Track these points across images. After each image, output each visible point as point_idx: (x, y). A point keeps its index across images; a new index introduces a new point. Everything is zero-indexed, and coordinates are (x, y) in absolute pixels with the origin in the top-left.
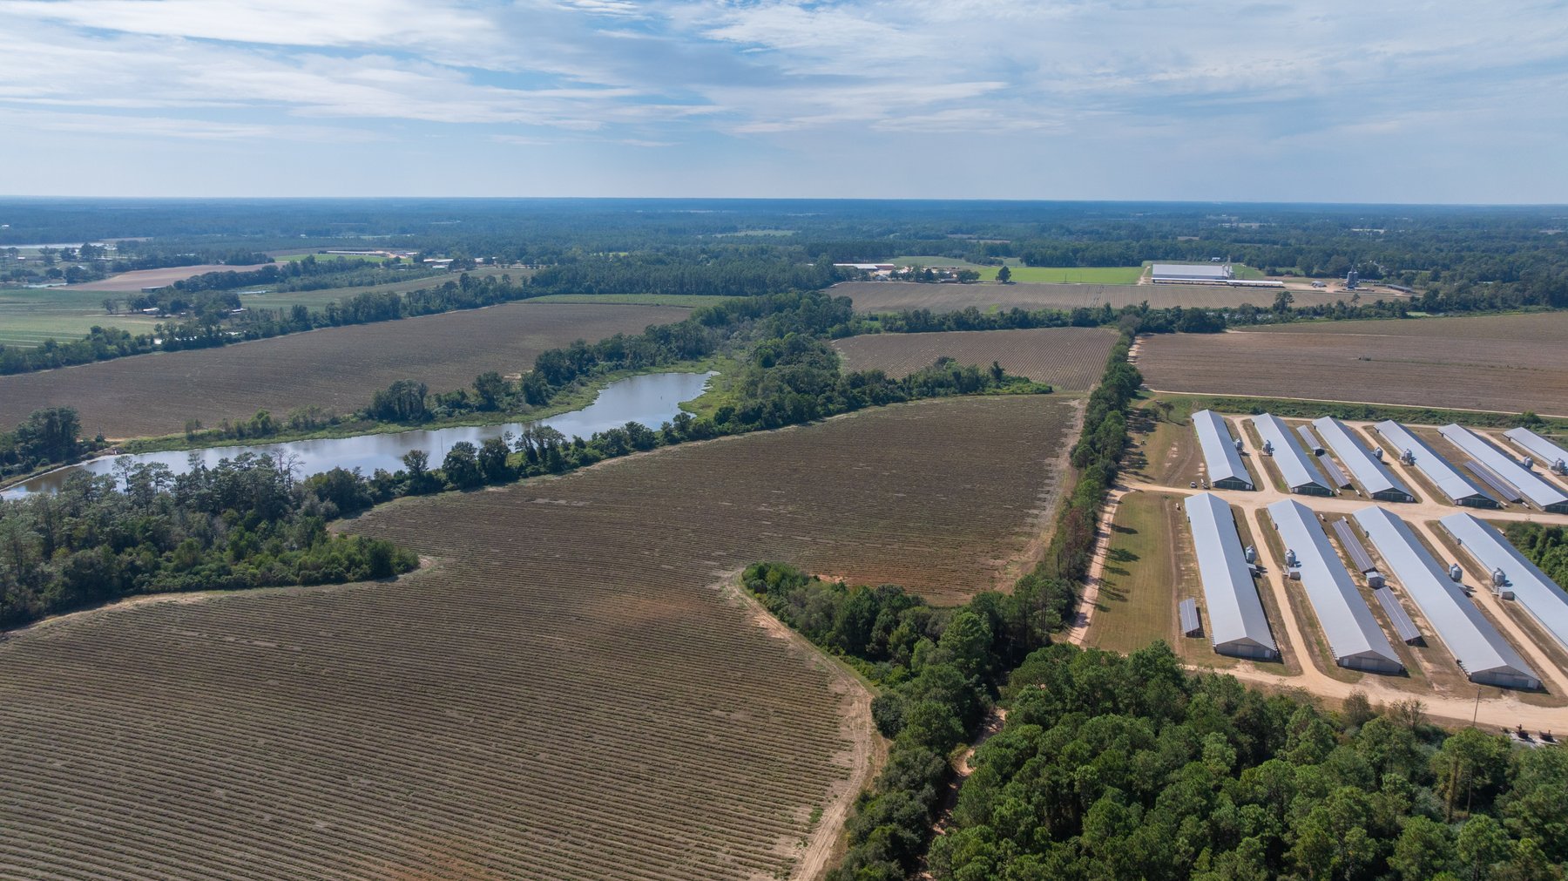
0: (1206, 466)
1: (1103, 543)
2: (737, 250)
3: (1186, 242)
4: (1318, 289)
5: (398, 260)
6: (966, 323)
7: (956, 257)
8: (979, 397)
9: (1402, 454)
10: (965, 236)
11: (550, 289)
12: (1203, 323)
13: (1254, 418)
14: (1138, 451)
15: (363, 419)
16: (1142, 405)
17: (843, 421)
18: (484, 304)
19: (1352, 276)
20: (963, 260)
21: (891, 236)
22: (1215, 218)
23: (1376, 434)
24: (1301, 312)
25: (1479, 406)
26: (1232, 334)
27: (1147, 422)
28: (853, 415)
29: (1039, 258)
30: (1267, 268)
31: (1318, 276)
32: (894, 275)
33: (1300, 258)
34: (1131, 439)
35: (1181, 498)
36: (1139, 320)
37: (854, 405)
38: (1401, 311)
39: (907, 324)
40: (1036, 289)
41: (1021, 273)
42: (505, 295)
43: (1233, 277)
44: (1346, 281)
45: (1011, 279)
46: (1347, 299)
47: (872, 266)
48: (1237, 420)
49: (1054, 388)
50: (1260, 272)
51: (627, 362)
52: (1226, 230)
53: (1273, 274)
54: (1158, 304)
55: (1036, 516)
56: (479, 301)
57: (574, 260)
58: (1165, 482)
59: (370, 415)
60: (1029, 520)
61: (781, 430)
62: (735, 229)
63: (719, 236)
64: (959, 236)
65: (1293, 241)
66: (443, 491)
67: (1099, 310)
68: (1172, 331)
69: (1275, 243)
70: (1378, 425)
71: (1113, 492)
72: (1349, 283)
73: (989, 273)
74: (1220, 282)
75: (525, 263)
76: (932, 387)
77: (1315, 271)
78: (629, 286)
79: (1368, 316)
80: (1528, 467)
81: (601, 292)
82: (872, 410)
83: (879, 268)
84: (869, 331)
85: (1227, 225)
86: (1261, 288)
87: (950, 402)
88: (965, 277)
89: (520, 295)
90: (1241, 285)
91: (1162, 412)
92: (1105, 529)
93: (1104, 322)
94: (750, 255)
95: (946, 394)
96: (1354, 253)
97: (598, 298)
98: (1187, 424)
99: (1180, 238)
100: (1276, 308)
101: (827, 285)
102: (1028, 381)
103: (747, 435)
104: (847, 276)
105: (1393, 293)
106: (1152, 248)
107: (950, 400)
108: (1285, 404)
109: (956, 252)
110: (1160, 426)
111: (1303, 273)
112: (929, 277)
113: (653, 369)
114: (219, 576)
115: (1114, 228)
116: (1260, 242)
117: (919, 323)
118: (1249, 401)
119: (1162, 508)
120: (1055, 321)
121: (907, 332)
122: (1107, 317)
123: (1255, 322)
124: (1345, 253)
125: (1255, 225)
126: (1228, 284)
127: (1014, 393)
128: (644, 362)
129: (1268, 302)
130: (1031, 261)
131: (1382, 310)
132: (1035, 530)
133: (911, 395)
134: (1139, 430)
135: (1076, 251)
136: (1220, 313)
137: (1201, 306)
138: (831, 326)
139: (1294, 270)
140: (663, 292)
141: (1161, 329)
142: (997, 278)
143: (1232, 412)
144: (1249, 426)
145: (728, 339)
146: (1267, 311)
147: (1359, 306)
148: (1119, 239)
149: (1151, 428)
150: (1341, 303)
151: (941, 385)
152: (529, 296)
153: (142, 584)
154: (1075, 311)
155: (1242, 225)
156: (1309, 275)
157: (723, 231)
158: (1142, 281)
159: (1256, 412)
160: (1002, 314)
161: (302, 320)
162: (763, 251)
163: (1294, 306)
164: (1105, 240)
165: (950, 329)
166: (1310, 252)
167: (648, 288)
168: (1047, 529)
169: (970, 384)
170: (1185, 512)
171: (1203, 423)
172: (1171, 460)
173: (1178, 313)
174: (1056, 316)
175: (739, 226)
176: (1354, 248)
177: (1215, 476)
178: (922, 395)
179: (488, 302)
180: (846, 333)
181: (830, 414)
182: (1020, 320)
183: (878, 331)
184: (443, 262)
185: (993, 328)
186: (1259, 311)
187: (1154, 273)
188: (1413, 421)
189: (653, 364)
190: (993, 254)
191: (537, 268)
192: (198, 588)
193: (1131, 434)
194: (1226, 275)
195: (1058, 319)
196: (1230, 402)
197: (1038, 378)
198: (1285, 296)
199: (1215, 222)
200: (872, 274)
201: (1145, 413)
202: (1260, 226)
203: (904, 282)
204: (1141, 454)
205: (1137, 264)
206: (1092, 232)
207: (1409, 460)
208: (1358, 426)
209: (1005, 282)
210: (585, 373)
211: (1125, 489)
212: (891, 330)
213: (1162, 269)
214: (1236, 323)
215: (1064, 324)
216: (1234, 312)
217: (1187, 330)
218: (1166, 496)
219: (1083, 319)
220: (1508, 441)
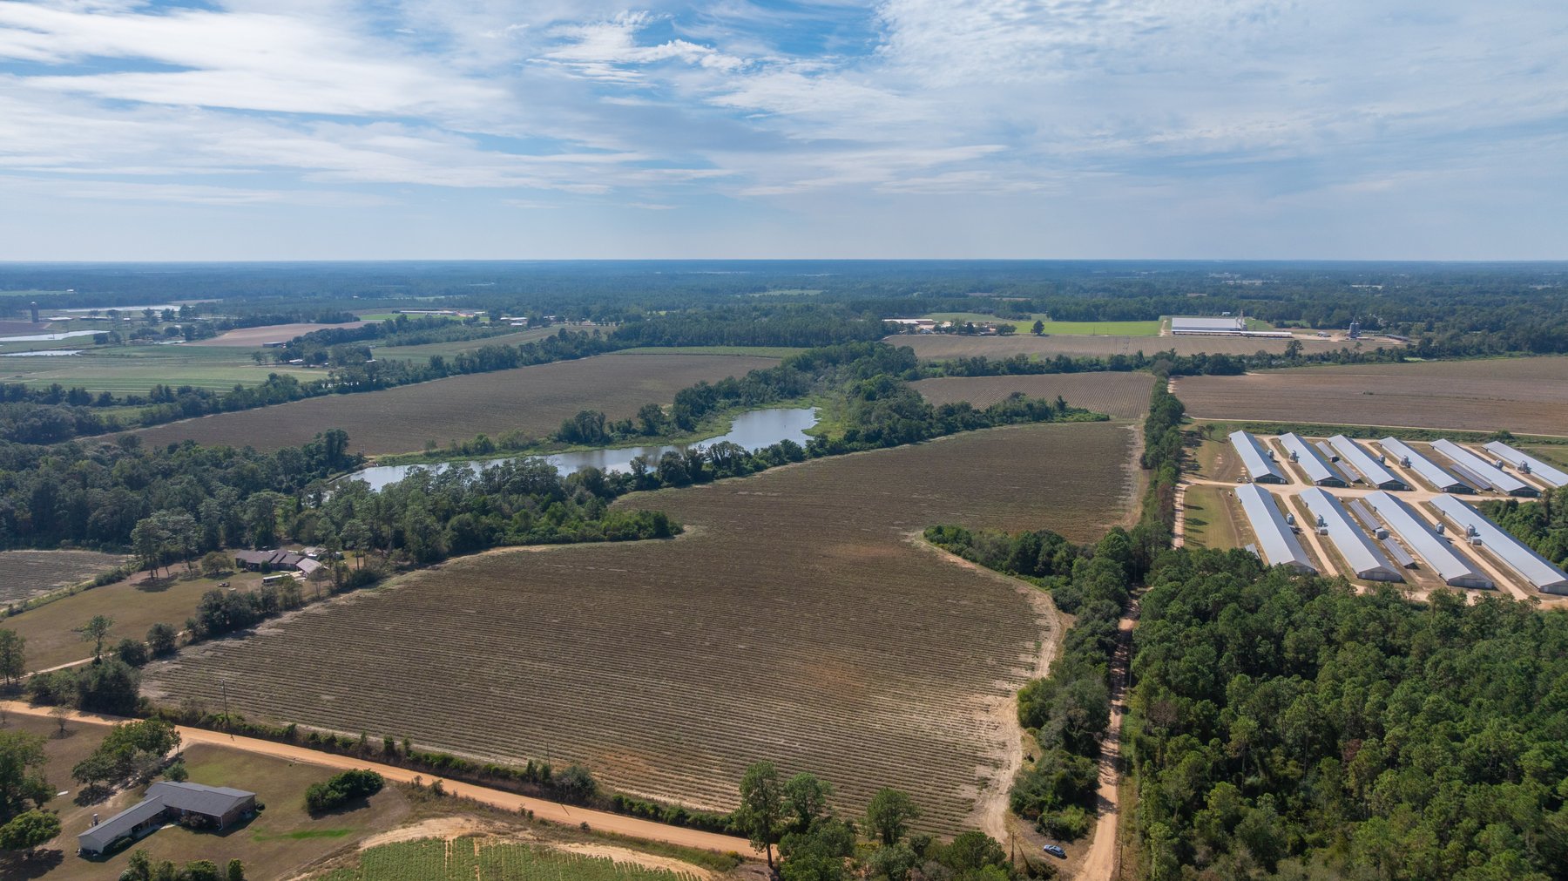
0: (1246, 469)
1: (1179, 515)
2: (784, 308)
3: (1197, 298)
4: (1323, 338)
5: (476, 318)
6: (1017, 367)
7: (984, 313)
8: (1050, 424)
9: (1400, 460)
10: (985, 294)
11: (634, 343)
12: (1225, 366)
13: (1279, 437)
14: (1192, 459)
15: (555, 441)
16: (1187, 428)
17: (945, 442)
18: (583, 356)
19: (1354, 327)
20: (992, 316)
21: (915, 294)
22: (1217, 276)
23: (1379, 448)
24: (1310, 358)
25: (1464, 427)
26: (1251, 376)
27: (1194, 439)
28: (951, 437)
29: (1064, 314)
30: (1275, 321)
31: (1323, 327)
32: (937, 329)
33: (1304, 312)
34: (1184, 452)
35: (1232, 489)
36: (1171, 364)
37: (950, 430)
38: (1399, 356)
39: (967, 369)
40: (1068, 340)
41: (1051, 326)
42: (596, 348)
43: (1245, 329)
44: (1349, 332)
45: (1044, 332)
46: (1351, 346)
47: (913, 321)
48: (1267, 439)
49: (1111, 417)
50: (1270, 325)
51: (742, 400)
52: (1230, 287)
53: (1282, 326)
54: (1185, 352)
55: (1125, 500)
56: (579, 352)
57: (639, 318)
58: (1217, 479)
59: (560, 439)
60: (1120, 502)
61: (898, 447)
62: (764, 289)
63: (757, 295)
64: (978, 294)
65: (1296, 297)
66: (661, 488)
67: (1132, 357)
68: (1199, 374)
69: (1280, 298)
70: (1380, 441)
71: (1179, 485)
72: (1352, 334)
73: (1024, 327)
74: (1235, 333)
75: (593, 321)
76: (1010, 416)
77: (1320, 323)
78: (704, 340)
79: (1370, 361)
80: (1500, 468)
81: (680, 345)
82: (964, 433)
83: (920, 323)
84: (934, 375)
85: (1231, 282)
86: (1273, 338)
87: (1027, 427)
88: (1003, 331)
89: (610, 348)
90: (1253, 336)
91: (1206, 433)
92: (1178, 506)
93: (1138, 367)
94: (797, 312)
95: (1022, 422)
96: (1355, 307)
97: (682, 350)
98: (1226, 441)
99: (1189, 295)
100: (1287, 354)
101: (879, 337)
102: (1087, 412)
103: (872, 451)
104: (896, 330)
105: (1393, 342)
106: (1165, 304)
107: (1025, 426)
108: (1304, 427)
109: (984, 308)
110: (1205, 443)
111: (1309, 325)
112: (970, 331)
113: (765, 406)
114: (551, 534)
115: (1124, 286)
116: (1266, 297)
117: (977, 369)
118: (1274, 424)
119: (1218, 495)
120: (1094, 366)
121: (967, 376)
122: (1140, 363)
123: (1270, 366)
124: (1346, 307)
125: (1258, 282)
126: (1242, 335)
127: (1078, 420)
128: (755, 400)
129: (1280, 349)
130: (1056, 316)
131: (1381, 355)
132: (1127, 508)
133: (994, 423)
134: (1189, 445)
135: (1097, 307)
136: (1241, 358)
137: (1224, 353)
138: (902, 371)
139: (1300, 323)
140: (736, 345)
141: (1189, 372)
142: (1032, 331)
143: (1261, 433)
144: (1277, 444)
145: (816, 381)
146: (1280, 357)
147: (1361, 353)
148: (1132, 296)
149: (1199, 444)
150: (1345, 350)
151: (1017, 414)
152: (617, 348)
153: (500, 539)
154: (1112, 357)
155: (1246, 282)
156: (1314, 327)
157: (755, 290)
158: (1163, 333)
159: (1280, 433)
160: (1048, 360)
161: (438, 369)
162: (809, 308)
163: (1303, 353)
164: (1119, 297)
165: (1004, 373)
166: (1314, 306)
167: (722, 340)
168: (1136, 507)
169: (1041, 414)
170: (1236, 497)
171: (1240, 440)
172: (1219, 465)
173: (1203, 358)
174: (1095, 362)
175: (767, 286)
176: (1355, 302)
177: (1255, 474)
178: (1003, 422)
179: (586, 354)
180: (915, 377)
181: (933, 436)
182: (1065, 366)
183: (941, 376)
184: (519, 321)
185: (1042, 373)
186: (1273, 357)
187: (1173, 325)
188: (1410, 438)
189: (762, 402)
190: (1020, 311)
191: (607, 325)
192: (538, 542)
193: (1184, 448)
194: (1239, 327)
195: (1097, 364)
196: (1259, 426)
197: (1095, 409)
198: (1296, 344)
199: (1219, 280)
200: (917, 329)
201: (1191, 434)
202: (1263, 284)
203: (948, 335)
204: (1195, 461)
205: (1155, 318)
206: (1104, 290)
207: (1406, 464)
208: (1365, 443)
209: (1039, 335)
210: (712, 408)
211: (1188, 483)
212: (952, 374)
213: (1179, 322)
214: (1254, 367)
215: (1103, 369)
216: (1250, 358)
217: (1212, 373)
218: (1220, 488)
219: (1119, 364)
220: (1486, 452)
